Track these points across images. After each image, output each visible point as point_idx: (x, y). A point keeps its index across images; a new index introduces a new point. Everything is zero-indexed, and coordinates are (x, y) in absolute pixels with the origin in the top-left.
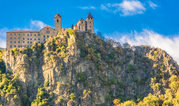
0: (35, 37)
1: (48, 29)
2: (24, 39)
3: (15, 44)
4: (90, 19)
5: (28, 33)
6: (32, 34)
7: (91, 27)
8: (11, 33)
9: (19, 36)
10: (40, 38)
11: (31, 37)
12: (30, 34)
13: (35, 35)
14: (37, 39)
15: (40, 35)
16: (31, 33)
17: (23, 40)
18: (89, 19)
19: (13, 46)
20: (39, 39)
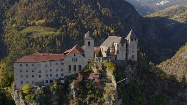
0: (56, 67)
1: (75, 55)
2: (40, 72)
3: (27, 79)
4: (134, 40)
5: (45, 63)
6: (52, 62)
7: (133, 51)
8: (21, 63)
9: (32, 68)
10: (63, 68)
11: (50, 68)
12: (48, 63)
13: (57, 64)
14: (59, 69)
15: (63, 64)
16: (50, 61)
17: (40, 74)
18: (132, 40)
19: (24, 82)
20: (62, 70)
